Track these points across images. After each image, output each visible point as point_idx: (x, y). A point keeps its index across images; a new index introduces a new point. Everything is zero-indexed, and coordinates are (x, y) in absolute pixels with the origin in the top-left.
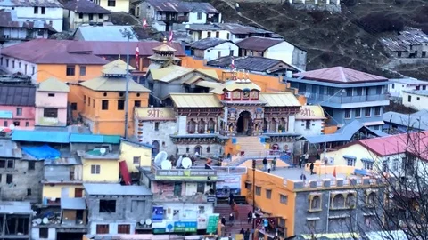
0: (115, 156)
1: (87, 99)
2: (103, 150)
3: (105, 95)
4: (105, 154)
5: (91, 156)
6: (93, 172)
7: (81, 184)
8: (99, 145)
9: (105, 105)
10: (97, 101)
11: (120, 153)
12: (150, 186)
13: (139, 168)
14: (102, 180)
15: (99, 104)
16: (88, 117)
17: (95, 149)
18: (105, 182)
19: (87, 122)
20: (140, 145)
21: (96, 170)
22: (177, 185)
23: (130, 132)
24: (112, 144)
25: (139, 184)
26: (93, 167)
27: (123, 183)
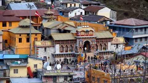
0: (25, 65)
1: (12, 38)
2: (19, 62)
3: (20, 35)
4: (20, 63)
5: (13, 65)
6: (15, 73)
7: (9, 79)
8: (17, 59)
9: (20, 40)
10: (16, 38)
11: (28, 63)
12: (42, 79)
13: (37, 70)
14: (19, 76)
15: (17, 40)
16: (13, 46)
17: (16, 62)
18: (20, 77)
19: (12, 49)
20: (37, 59)
21: (16, 71)
22: (55, 78)
23: (32, 53)
24: (24, 59)
25: (37, 78)
26: (15, 70)
27: (29, 77)
